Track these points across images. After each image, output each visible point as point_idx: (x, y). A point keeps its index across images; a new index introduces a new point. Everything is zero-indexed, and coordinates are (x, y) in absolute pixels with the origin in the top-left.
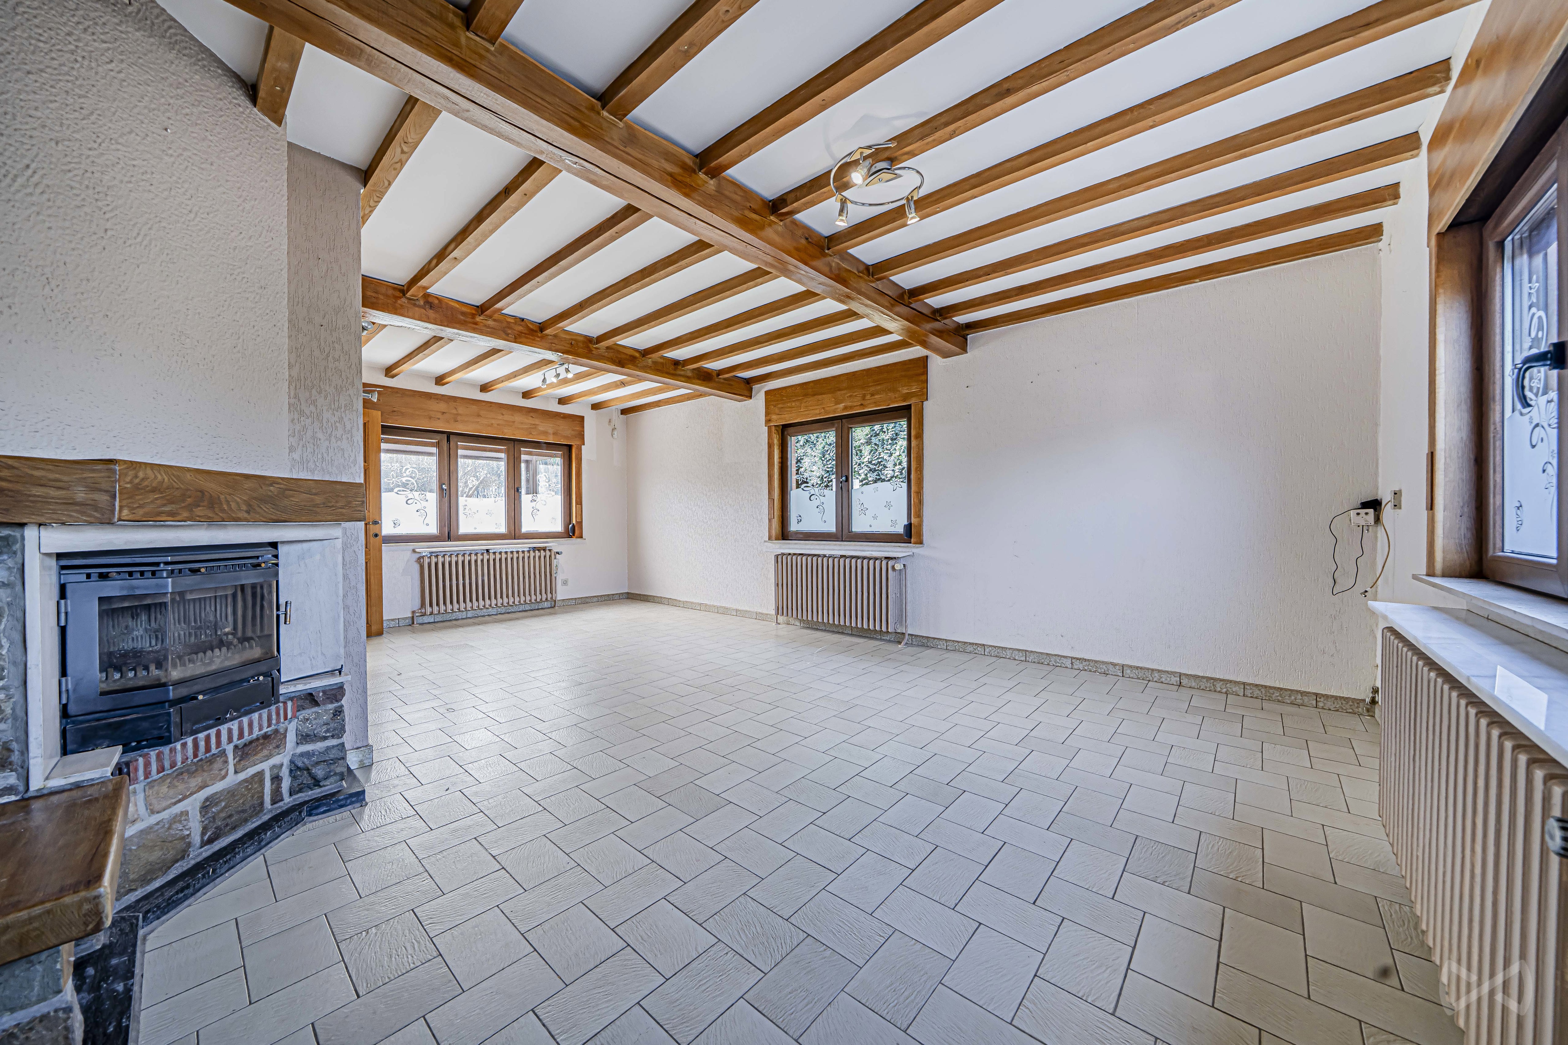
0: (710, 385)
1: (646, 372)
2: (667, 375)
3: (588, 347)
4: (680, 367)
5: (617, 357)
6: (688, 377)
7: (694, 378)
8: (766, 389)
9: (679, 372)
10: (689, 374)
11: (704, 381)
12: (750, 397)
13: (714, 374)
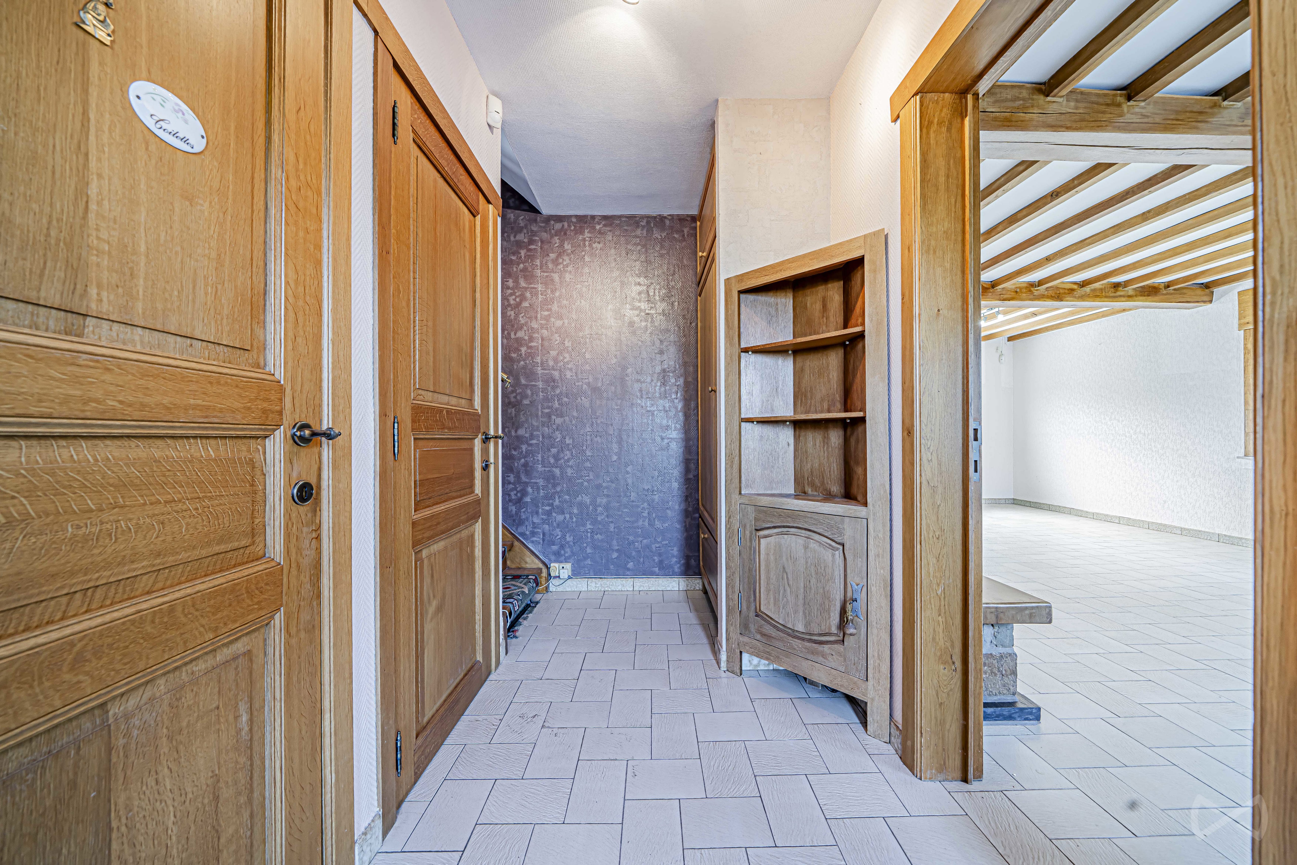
0: (1156, 298)
1: (1084, 301)
2: (1106, 299)
3: (1030, 291)
4: (1121, 289)
5: (1056, 293)
6: (1130, 296)
7: (1136, 296)
8: (1241, 289)
9: (1118, 293)
10: (1131, 293)
11: (1148, 295)
12: (1211, 301)
13: (1162, 286)
